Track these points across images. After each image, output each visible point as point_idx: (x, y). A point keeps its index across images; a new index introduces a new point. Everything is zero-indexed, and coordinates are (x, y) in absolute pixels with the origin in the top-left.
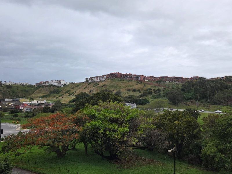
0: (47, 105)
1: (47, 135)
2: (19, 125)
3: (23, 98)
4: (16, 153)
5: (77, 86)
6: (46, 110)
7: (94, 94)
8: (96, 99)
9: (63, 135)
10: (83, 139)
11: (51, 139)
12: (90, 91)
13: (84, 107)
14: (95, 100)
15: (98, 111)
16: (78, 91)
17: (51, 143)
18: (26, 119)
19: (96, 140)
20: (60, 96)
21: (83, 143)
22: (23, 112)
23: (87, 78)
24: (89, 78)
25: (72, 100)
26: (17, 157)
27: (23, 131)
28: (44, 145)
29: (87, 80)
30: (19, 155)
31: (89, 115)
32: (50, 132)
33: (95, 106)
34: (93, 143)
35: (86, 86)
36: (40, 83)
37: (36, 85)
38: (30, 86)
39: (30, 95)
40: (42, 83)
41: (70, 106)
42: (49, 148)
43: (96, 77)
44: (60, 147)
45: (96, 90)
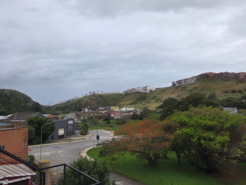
0: (135, 112)
1: (137, 142)
2: (112, 132)
3: (113, 106)
4: (112, 158)
5: (164, 91)
6: (135, 117)
7: (184, 99)
8: (186, 104)
9: (153, 142)
10: (175, 148)
11: (142, 146)
12: (179, 96)
13: (172, 113)
14: (184, 105)
15: (189, 117)
16: (165, 97)
17: (142, 150)
18: (118, 125)
19: (189, 150)
20: (147, 103)
21: (174, 152)
22: (114, 119)
23: (174, 82)
24: (176, 82)
25: (159, 106)
26: (113, 162)
27: (116, 137)
28: (136, 152)
29: (174, 84)
30: (114, 160)
31: (179, 121)
32: (140, 139)
33: (185, 112)
34: (186, 152)
35: (173, 90)
36: (128, 91)
37: (124, 93)
38: (119, 94)
39: (119, 103)
40: (129, 90)
41: (158, 112)
42: (141, 155)
43: (184, 79)
44: (151, 154)
45: (185, 95)
